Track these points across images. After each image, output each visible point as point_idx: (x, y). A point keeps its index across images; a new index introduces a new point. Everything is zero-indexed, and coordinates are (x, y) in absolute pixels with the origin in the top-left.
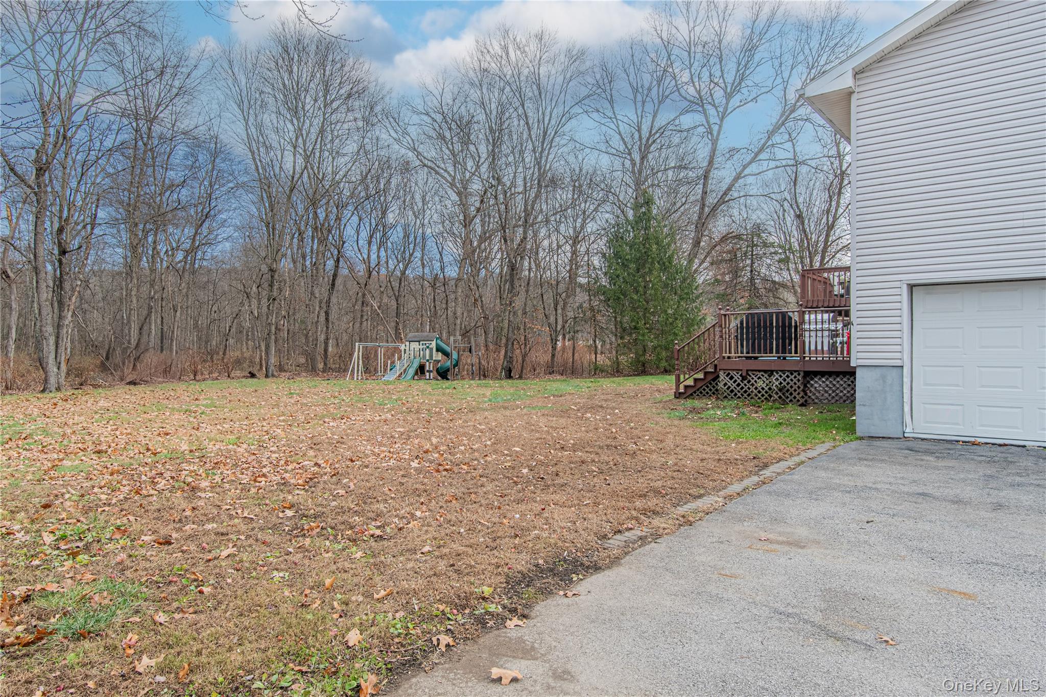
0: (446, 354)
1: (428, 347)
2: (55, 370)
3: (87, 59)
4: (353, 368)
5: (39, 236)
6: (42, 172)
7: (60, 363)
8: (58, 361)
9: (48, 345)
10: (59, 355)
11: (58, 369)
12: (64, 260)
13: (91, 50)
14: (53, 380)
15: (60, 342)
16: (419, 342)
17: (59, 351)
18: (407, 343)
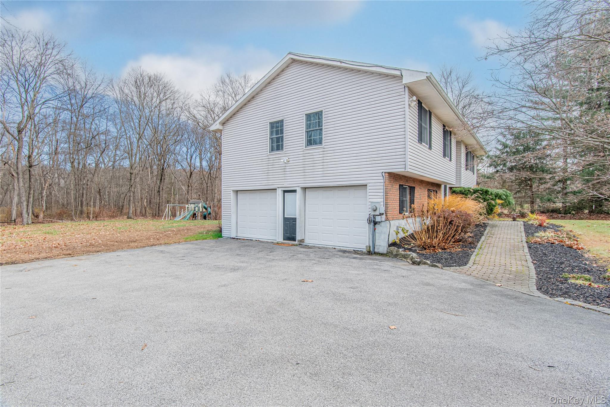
0: (206, 209)
1: (197, 206)
2: (27, 216)
3: (40, 85)
4: (166, 215)
5: (19, 159)
6: (20, 132)
7: (29, 213)
8: (28, 212)
9: (23, 205)
10: (28, 210)
11: (28, 216)
12: (31, 170)
13: (42, 82)
14: (25, 220)
15: (29, 204)
16: (194, 204)
17: (29, 208)
18: (189, 204)
